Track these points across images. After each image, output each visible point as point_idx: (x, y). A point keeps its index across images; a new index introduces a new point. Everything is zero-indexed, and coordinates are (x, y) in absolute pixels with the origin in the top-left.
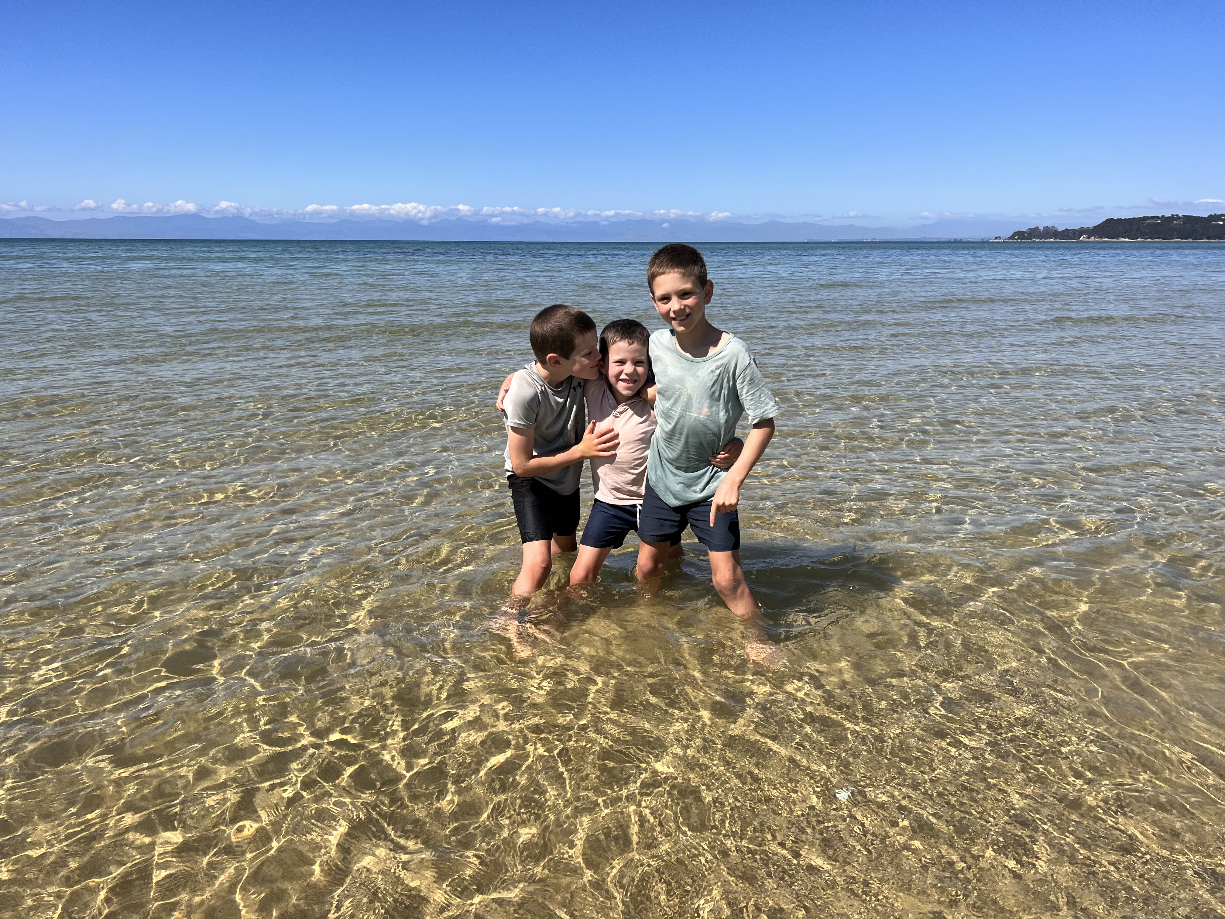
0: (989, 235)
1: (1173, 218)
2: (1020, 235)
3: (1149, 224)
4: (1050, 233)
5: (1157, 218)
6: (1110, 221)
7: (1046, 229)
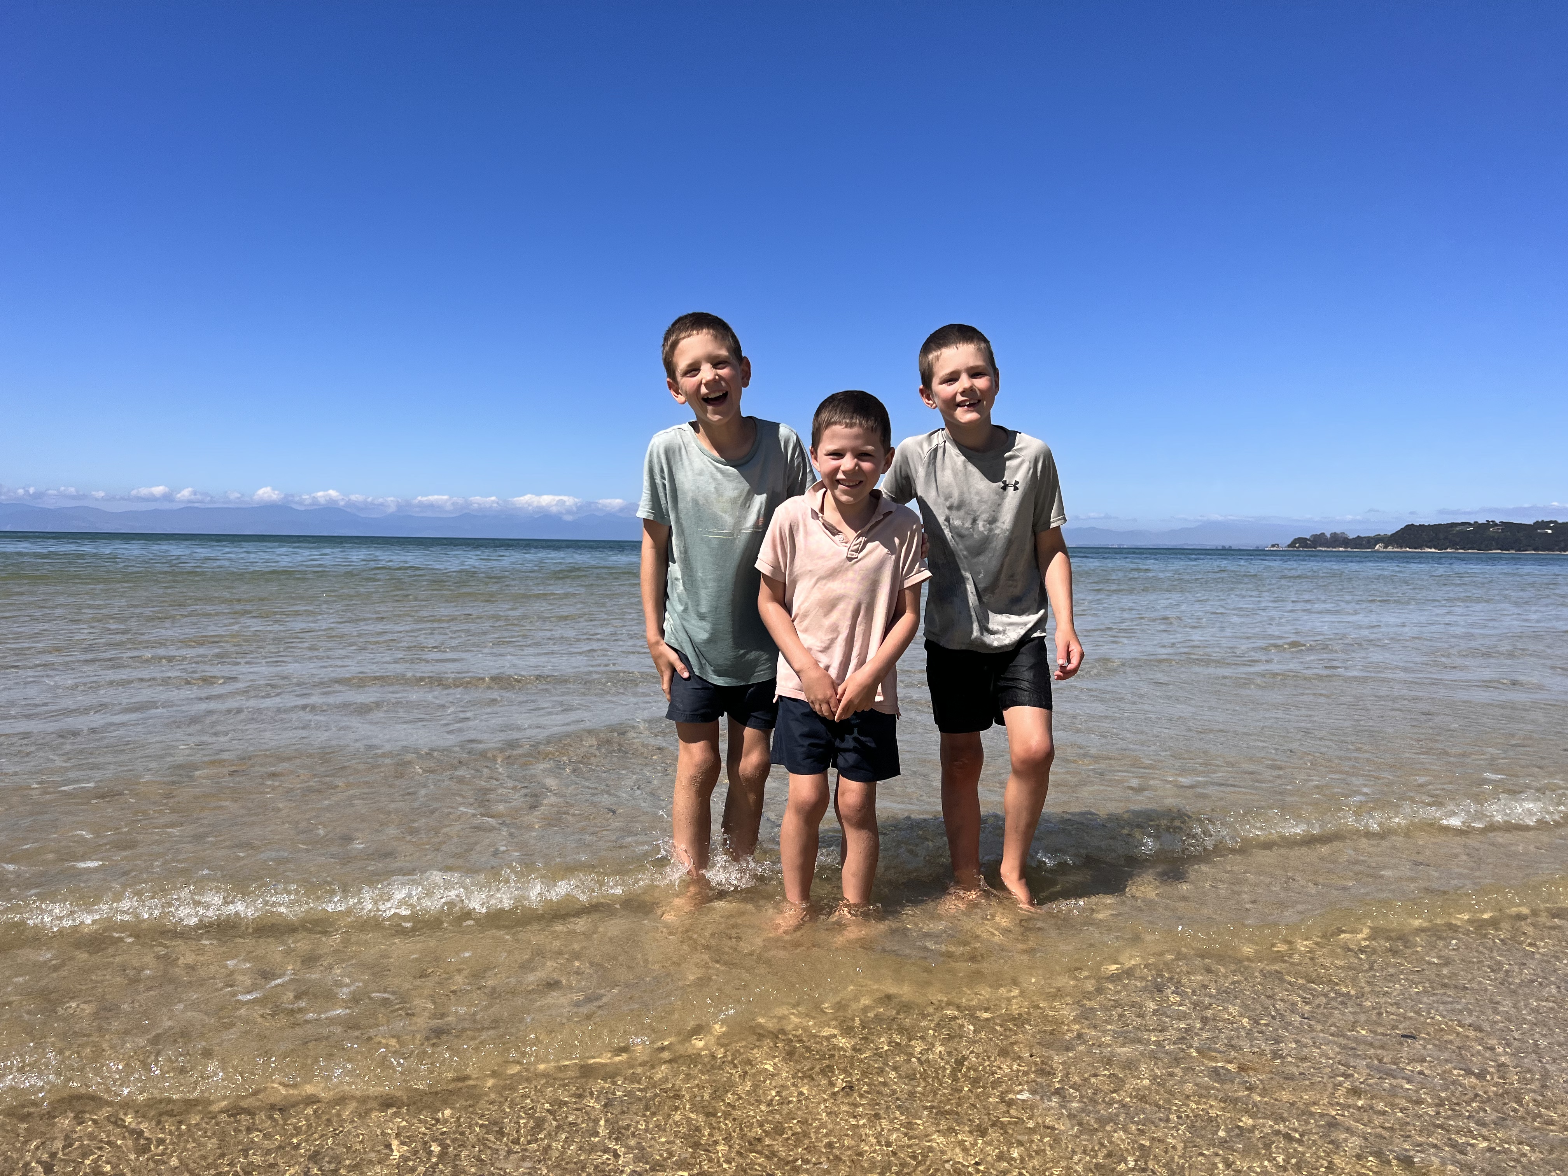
0: (1266, 543)
1: (1488, 525)
2: (1301, 542)
3: (1459, 532)
4: (1338, 540)
5: (1469, 524)
6: (1410, 528)
7: (1334, 535)
